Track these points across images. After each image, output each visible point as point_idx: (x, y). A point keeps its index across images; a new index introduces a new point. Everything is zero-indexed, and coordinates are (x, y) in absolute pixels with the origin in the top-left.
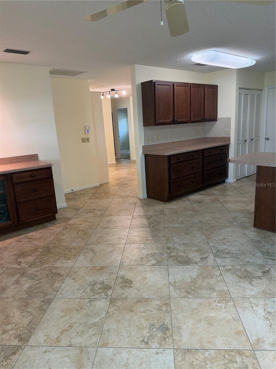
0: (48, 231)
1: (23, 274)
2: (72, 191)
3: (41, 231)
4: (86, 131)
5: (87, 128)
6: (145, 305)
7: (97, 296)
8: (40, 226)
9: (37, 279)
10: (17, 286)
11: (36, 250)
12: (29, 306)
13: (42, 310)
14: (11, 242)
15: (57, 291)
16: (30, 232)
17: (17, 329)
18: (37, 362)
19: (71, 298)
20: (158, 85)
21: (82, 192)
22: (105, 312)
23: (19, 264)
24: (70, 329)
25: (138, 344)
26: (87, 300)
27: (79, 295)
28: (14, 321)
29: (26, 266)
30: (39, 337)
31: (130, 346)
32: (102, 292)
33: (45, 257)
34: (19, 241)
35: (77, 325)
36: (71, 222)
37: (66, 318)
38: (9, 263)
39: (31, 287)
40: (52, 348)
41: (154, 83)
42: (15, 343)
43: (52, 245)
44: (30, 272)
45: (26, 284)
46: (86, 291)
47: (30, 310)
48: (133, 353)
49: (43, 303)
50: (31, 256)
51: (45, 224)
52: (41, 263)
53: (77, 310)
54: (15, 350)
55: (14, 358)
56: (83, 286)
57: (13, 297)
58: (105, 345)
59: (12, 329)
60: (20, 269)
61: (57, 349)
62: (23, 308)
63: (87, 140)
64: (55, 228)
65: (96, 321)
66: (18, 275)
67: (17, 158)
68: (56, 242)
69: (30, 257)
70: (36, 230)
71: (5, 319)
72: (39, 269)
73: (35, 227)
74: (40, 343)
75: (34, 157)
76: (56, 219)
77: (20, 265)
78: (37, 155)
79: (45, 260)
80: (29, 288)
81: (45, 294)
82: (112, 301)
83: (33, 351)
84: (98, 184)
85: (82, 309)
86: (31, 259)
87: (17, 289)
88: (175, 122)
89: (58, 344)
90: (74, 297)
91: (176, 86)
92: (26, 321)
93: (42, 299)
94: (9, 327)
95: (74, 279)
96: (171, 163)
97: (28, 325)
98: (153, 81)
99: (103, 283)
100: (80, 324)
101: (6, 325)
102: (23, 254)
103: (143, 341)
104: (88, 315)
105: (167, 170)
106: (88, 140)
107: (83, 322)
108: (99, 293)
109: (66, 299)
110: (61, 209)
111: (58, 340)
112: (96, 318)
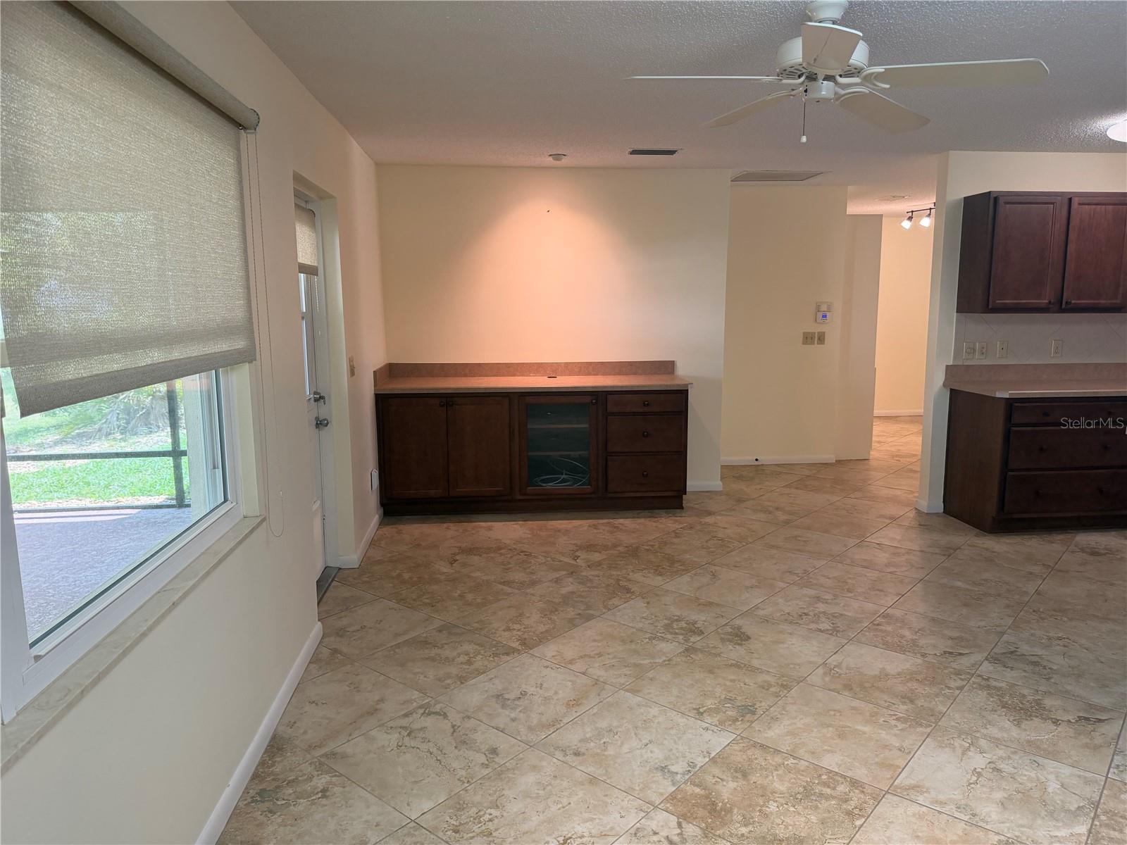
0: (654, 524)
1: (572, 573)
2: (757, 463)
3: (642, 520)
4: (820, 315)
5: (824, 308)
6: (744, 674)
7: (669, 636)
8: (647, 513)
9: (589, 585)
10: (554, 585)
11: (615, 546)
12: (557, 613)
13: (572, 624)
14: (580, 525)
15: (609, 610)
16: (621, 518)
17: (524, 632)
18: (530, 672)
19: (624, 625)
20: (1007, 203)
21: (779, 469)
22: (664, 658)
23: (573, 559)
24: (597, 657)
25: (685, 709)
26: (648, 635)
27: (641, 625)
28: (526, 623)
29: (584, 565)
30: (550, 650)
31: (672, 706)
32: (682, 634)
33: (621, 561)
34: (595, 527)
35: (610, 657)
36: (709, 520)
37: (599, 644)
38: (560, 553)
39: (573, 593)
40: (558, 666)
41: (996, 199)
42: (515, 645)
43: (647, 548)
44: (584, 574)
45: (570, 586)
46: (656, 624)
47: (556, 618)
48: (668, 714)
49: (578, 617)
50: (600, 552)
51: (657, 511)
52: (610, 568)
53: (623, 641)
54: (510, 651)
55: (506, 658)
56: (656, 617)
57: (541, 596)
58: (634, 692)
59: (519, 630)
60: (573, 565)
61: (563, 670)
62: (548, 613)
63: (819, 339)
64: (670, 522)
65: (642, 662)
66: (564, 573)
67: (631, 365)
68: (657, 543)
69: (597, 555)
70: (634, 518)
71: (516, 617)
72: (601, 573)
73: (636, 512)
74: (546, 657)
75: (667, 367)
76: (683, 508)
77: (576, 560)
78: (672, 363)
79: (620, 564)
80: (569, 593)
81: (589, 607)
82: (690, 650)
83: (531, 660)
84: (831, 458)
85: (631, 642)
86: (596, 557)
87: (551, 589)
88: (1063, 306)
89: (570, 666)
90: (631, 625)
91: (1080, 204)
92: (542, 628)
93: (580, 612)
94: (517, 627)
95: (648, 603)
96: (1012, 422)
97: (542, 633)
98: (993, 196)
99: (695, 623)
100: (614, 657)
101: (514, 623)
102: (590, 547)
103: (697, 709)
104: (635, 652)
105: (999, 440)
106: (821, 338)
107: (622, 656)
108: (676, 634)
109: (615, 624)
110: (707, 492)
111: (571, 662)
112: (645, 659)
